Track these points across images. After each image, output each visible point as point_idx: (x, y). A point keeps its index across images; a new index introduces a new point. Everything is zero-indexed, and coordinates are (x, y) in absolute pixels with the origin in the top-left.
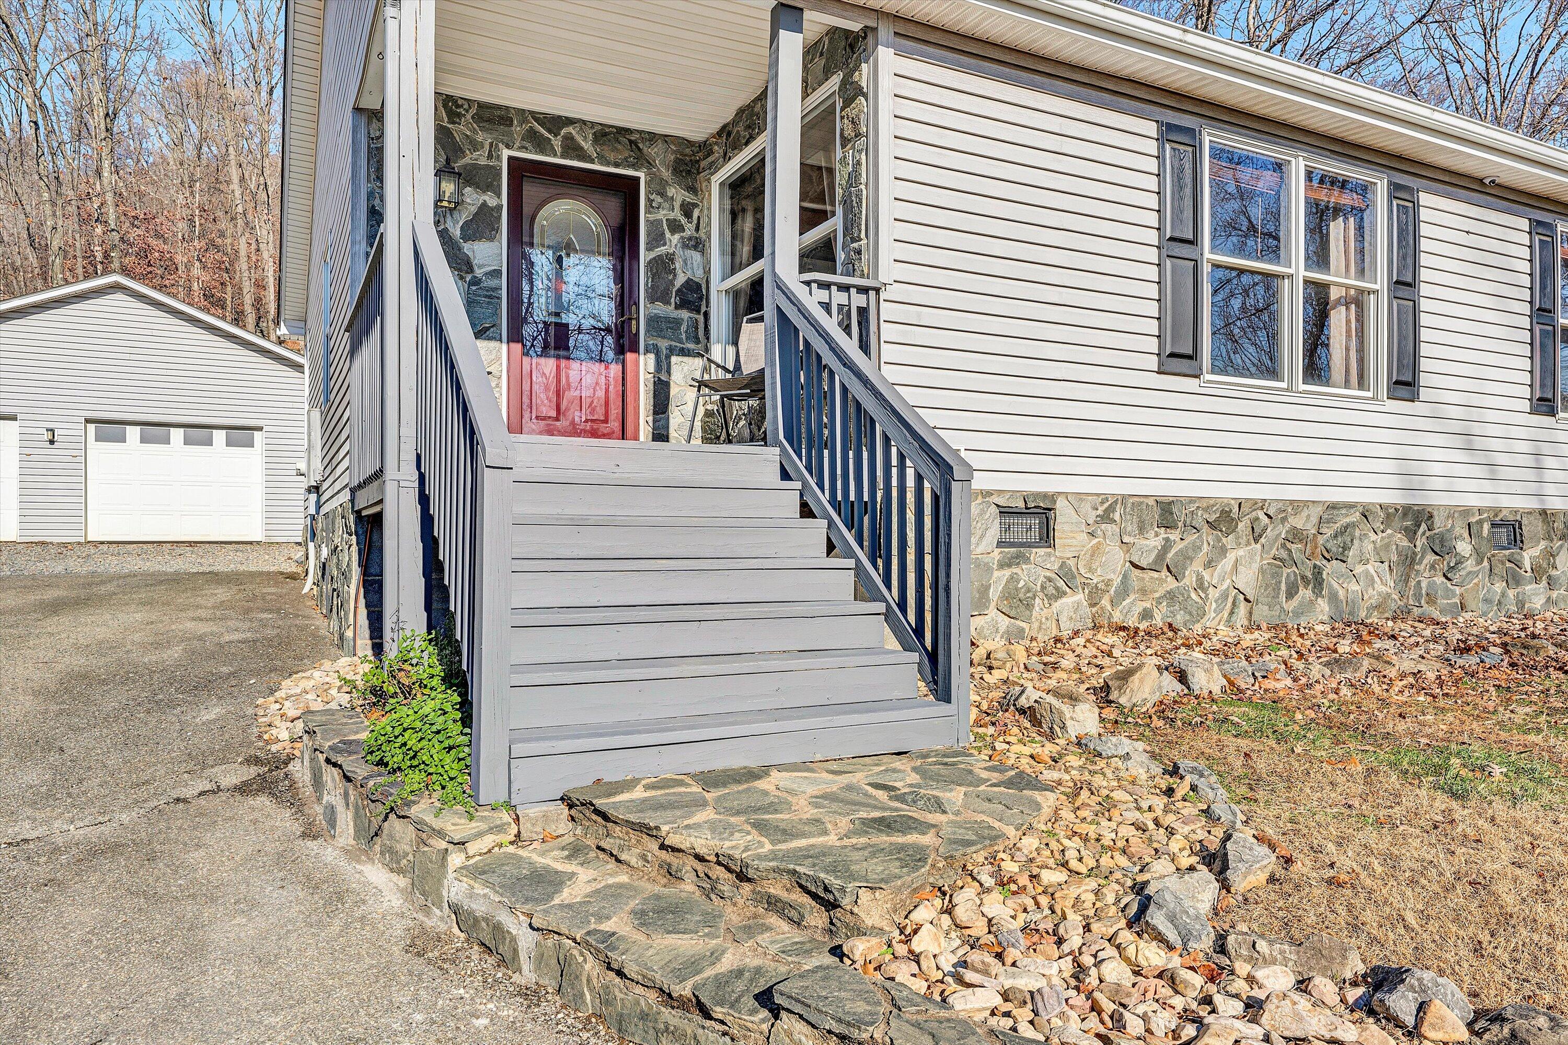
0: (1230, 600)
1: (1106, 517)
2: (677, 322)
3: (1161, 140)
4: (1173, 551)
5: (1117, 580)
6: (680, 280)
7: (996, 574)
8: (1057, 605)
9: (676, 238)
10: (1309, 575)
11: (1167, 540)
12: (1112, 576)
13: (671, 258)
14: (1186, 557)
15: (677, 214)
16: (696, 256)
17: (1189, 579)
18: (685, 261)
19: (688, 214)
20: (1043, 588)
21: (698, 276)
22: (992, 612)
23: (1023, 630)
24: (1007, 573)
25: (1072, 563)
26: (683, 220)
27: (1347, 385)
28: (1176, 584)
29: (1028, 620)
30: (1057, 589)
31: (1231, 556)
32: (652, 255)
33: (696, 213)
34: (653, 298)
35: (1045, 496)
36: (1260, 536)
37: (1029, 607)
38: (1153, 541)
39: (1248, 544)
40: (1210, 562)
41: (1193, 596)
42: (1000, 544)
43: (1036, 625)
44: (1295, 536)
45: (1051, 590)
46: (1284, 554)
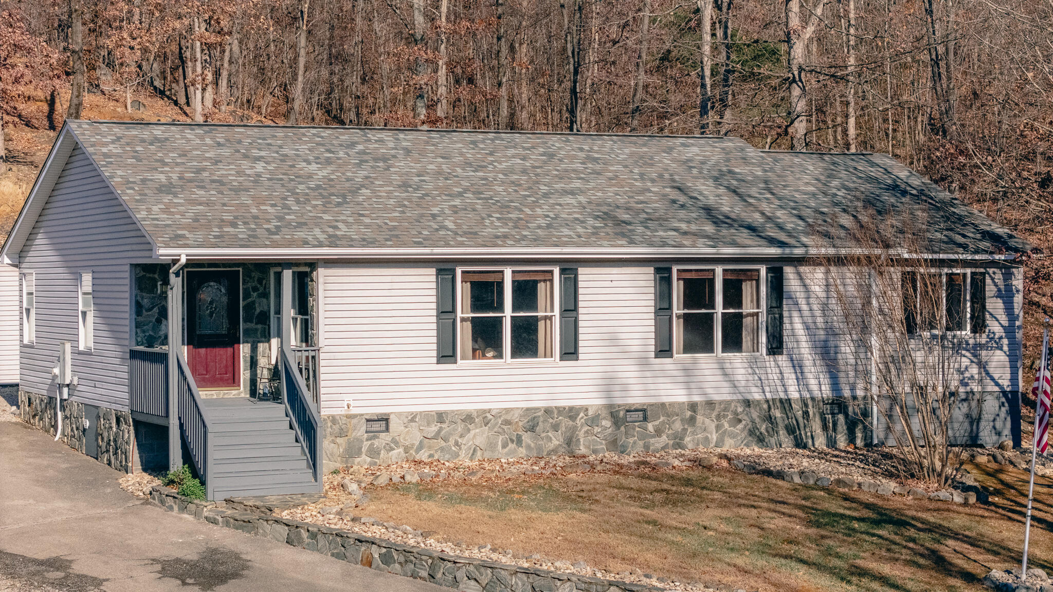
0: (472, 449)
1: (413, 420)
2: (257, 330)
3: (437, 275)
4: (443, 432)
5: (417, 443)
6: (258, 311)
7: (365, 443)
8: (391, 454)
9: (255, 294)
10: (514, 438)
11: (441, 427)
12: (414, 442)
13: (253, 303)
14: (450, 434)
15: (255, 283)
16: (265, 300)
17: (452, 442)
18: (260, 303)
19: (261, 283)
20: (384, 447)
21: (266, 308)
22: (364, 456)
23: (376, 462)
24: (369, 442)
25: (397, 438)
26: (259, 286)
27: (545, 357)
28: (445, 444)
29: (378, 458)
30: (390, 447)
31: (472, 432)
32: (245, 302)
33: (264, 282)
34: (245, 321)
35: (385, 414)
36: (488, 424)
37: (379, 454)
38: (434, 428)
39: (481, 427)
40: (461, 435)
41: (453, 448)
42: (367, 432)
43: (382, 461)
44: (506, 422)
45: (388, 448)
46: (500, 430)
